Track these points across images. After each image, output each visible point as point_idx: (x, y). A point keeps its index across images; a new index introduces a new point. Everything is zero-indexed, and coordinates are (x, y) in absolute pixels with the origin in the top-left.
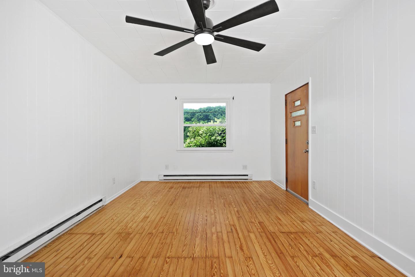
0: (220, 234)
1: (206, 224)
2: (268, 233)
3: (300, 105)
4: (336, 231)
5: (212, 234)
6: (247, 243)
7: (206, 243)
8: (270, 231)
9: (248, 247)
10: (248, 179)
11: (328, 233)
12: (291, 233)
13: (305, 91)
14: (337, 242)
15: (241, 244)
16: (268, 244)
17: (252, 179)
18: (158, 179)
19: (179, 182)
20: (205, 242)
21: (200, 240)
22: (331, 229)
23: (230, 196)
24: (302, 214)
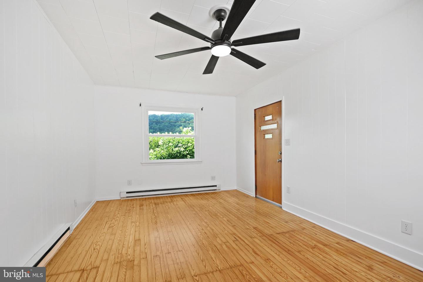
0: (228, 244)
1: (208, 237)
2: (267, 236)
3: (272, 120)
4: (314, 226)
5: (221, 245)
6: (257, 248)
7: (222, 255)
8: (268, 234)
9: (261, 251)
10: (216, 190)
11: (310, 228)
12: (285, 233)
13: (277, 108)
14: (320, 234)
15: (253, 249)
16: (274, 245)
17: (220, 190)
18: (119, 197)
19: (146, 198)
20: (220, 255)
21: (213, 253)
22: (310, 225)
23: (211, 207)
24: (282, 216)
